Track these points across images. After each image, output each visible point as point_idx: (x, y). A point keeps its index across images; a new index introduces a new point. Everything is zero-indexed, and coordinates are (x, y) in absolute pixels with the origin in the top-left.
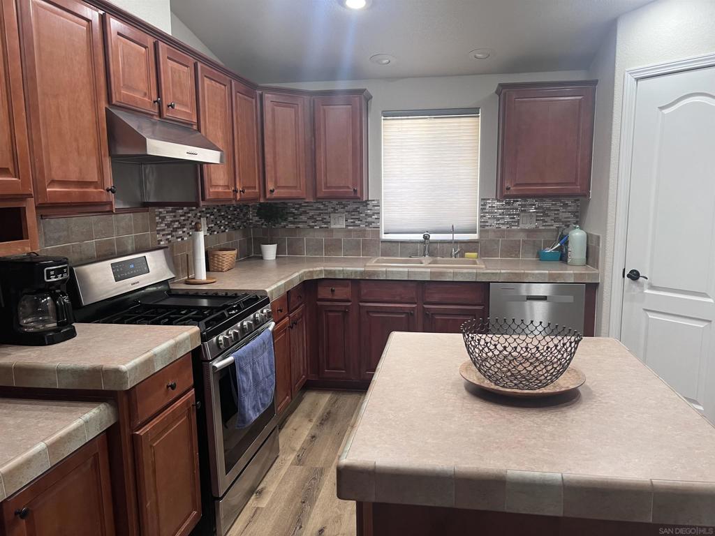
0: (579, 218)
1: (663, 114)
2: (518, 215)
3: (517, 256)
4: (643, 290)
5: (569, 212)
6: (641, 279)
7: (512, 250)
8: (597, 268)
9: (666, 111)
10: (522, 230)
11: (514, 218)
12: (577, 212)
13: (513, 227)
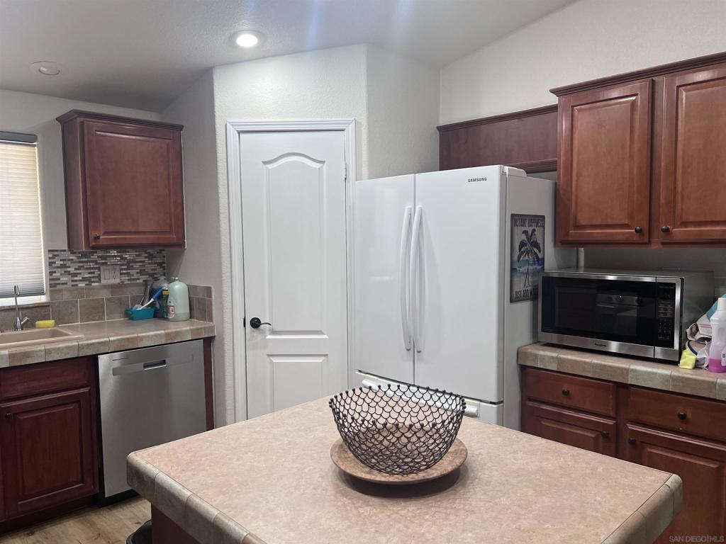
0: (168, 269)
1: (267, 168)
2: (99, 269)
3: (101, 318)
4: (265, 336)
5: (155, 263)
6: (262, 326)
7: (94, 312)
8: (211, 320)
9: (270, 166)
10: (105, 287)
11: (93, 273)
12: (164, 263)
13: (93, 284)
